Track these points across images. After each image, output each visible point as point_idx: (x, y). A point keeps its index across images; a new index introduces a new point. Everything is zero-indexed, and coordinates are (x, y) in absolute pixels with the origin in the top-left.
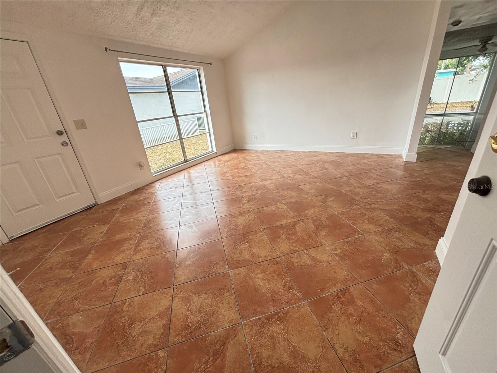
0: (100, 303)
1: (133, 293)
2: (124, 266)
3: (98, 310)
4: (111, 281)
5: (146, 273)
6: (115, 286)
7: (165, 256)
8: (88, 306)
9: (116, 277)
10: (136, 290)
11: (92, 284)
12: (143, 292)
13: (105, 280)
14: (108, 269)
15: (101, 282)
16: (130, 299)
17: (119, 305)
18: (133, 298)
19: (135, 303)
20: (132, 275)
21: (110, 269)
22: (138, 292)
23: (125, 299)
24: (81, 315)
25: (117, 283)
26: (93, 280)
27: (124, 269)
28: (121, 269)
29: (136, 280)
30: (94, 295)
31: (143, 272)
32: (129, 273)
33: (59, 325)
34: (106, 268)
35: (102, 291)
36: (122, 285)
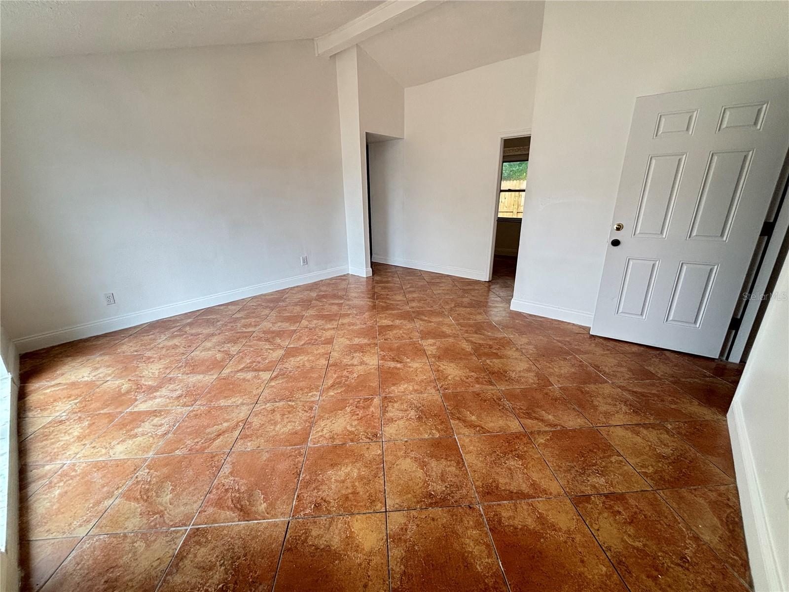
0: (664, 508)
1: (626, 468)
2: (580, 500)
3: (675, 505)
4: (621, 509)
5: (584, 462)
6: (626, 499)
7: (542, 444)
8: (680, 525)
9: (610, 505)
10: (620, 465)
11: (644, 545)
12: (617, 456)
13: (625, 523)
14: (598, 530)
15: (631, 530)
16: (636, 469)
17: (652, 479)
18: (633, 466)
19: (638, 460)
20: (595, 480)
21: (596, 528)
22: (621, 461)
23: (638, 475)
24: (697, 527)
25: (620, 498)
26: (634, 548)
27: (587, 498)
28: (590, 504)
29: (602, 471)
30: (659, 526)
31: (584, 465)
32: (595, 487)
33: (732, 556)
34: (598, 536)
35: (644, 515)
36: (619, 489)
